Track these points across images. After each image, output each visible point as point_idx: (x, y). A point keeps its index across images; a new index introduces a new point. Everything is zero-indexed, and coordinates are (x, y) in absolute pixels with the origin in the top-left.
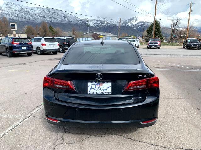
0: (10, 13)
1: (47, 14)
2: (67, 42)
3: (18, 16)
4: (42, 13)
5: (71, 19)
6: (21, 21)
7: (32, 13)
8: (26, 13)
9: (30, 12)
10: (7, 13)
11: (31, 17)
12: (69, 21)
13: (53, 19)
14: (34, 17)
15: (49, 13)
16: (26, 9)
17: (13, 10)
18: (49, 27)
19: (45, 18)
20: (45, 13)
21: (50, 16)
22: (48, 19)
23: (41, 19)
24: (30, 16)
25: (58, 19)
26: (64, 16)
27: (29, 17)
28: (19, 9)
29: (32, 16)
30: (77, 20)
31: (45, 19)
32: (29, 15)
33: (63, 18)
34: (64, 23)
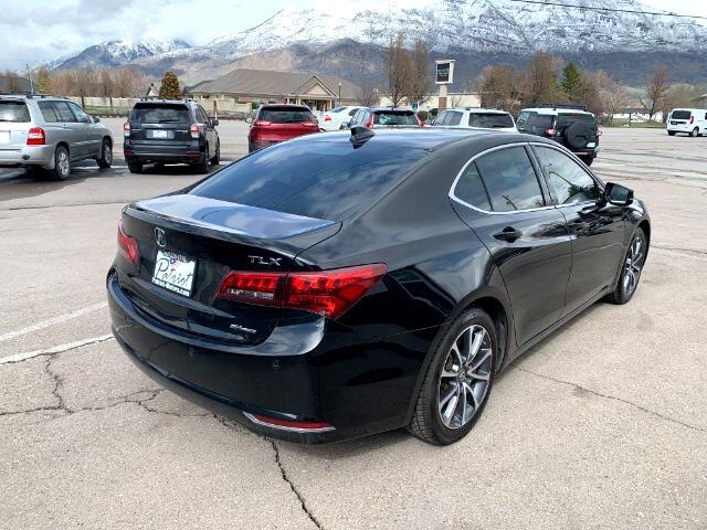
0: (453, 29)
1: (575, 21)
2: (558, 128)
3: (477, 35)
4: (557, 18)
5: (670, 35)
6: (483, 53)
7: (522, 22)
8: (502, 22)
9: (516, 19)
10: (446, 27)
11: (516, 37)
12: (661, 40)
13: (592, 38)
14: (524, 36)
15: (581, 16)
16: (503, 11)
17: (465, 17)
18: (566, 70)
19: (564, 36)
20: (569, 17)
21: (583, 27)
22: (576, 41)
23: (547, 41)
24: (512, 35)
25: (615, 37)
26: (640, 25)
27: (510, 36)
28: (483, 11)
29: (521, 33)
30: (697, 38)
31: (563, 41)
32: (511, 28)
33: (637, 32)
34: (633, 50)
